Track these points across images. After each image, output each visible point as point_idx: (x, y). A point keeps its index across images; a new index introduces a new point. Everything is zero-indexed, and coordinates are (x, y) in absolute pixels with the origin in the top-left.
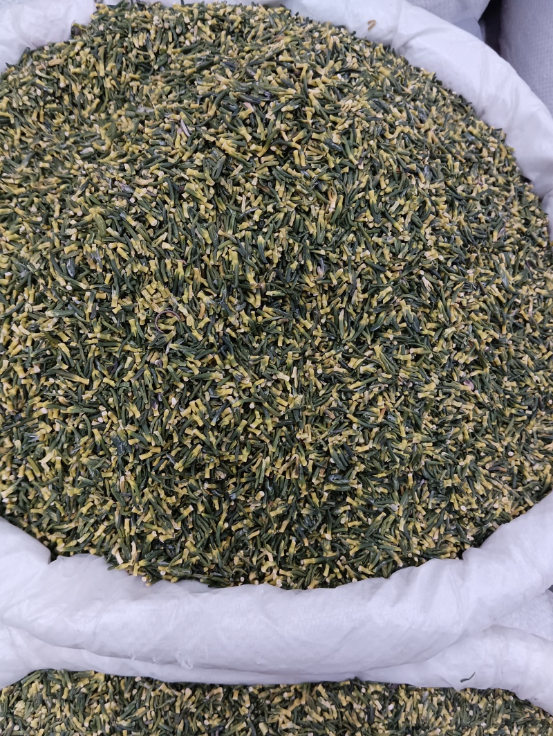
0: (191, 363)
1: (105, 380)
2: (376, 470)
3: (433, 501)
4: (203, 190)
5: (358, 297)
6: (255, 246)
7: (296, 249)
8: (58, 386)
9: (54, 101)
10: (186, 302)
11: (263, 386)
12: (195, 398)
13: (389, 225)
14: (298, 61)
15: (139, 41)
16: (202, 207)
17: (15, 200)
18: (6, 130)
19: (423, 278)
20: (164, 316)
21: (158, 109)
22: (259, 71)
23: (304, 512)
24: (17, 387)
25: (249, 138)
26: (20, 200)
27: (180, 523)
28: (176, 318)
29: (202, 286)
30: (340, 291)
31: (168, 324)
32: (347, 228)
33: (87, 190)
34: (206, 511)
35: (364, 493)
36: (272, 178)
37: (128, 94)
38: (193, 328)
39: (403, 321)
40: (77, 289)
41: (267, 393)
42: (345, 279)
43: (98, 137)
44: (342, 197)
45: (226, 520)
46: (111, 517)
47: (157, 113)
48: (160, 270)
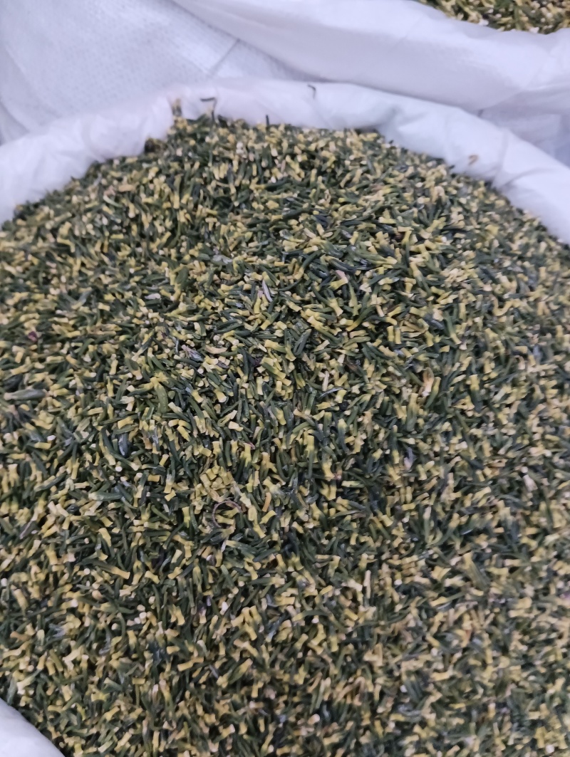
0: (250, 564)
1: (148, 574)
2: (453, 700)
3: (515, 735)
4: (281, 364)
5: (449, 496)
6: (334, 429)
7: (382, 436)
8: (93, 578)
9: (121, 232)
10: (250, 490)
11: (330, 595)
12: (250, 605)
13: (491, 414)
14: (400, 224)
15: (219, 172)
16: (279, 384)
17: (67, 346)
18: (65, 259)
19: (526, 477)
20: (224, 508)
21: (237, 262)
22: (356, 234)
23: (364, 740)
24: (46, 571)
25: (339, 312)
26: (73, 345)
27: (217, 745)
28: (237, 510)
29: (270, 471)
30: (428, 487)
31: (226, 517)
32: (442, 415)
33: (150, 350)
34: (248, 733)
35: (437, 724)
36: (360, 356)
37: (203, 231)
38: (256, 522)
39: (499, 525)
40: (127, 470)
41: (334, 603)
42: (436, 473)
43: (166, 281)
44: (439, 379)
45: (272, 742)
46: (139, 726)
47: (235, 266)
48: (224, 452)
